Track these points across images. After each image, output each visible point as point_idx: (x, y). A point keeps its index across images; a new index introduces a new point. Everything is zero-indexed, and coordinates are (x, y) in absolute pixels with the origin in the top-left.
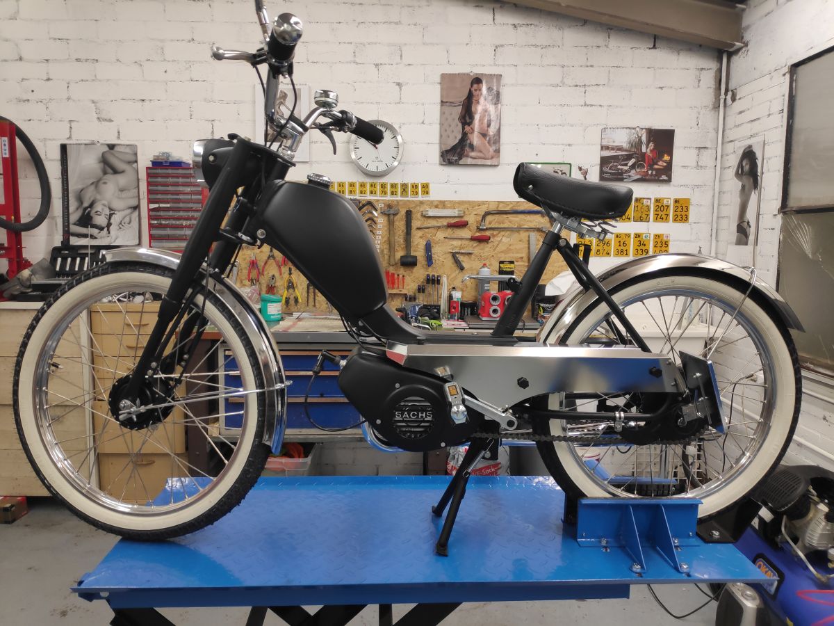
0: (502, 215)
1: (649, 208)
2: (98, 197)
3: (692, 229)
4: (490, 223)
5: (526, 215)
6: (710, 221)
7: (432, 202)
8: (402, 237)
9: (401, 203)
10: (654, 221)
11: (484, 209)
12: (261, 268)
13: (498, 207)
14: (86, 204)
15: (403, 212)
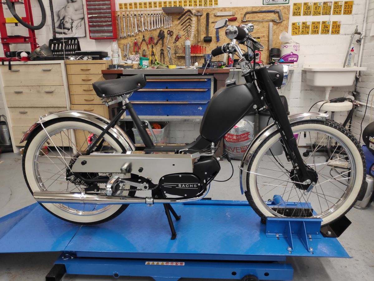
0: (254, 14)
1: (330, 7)
2: (66, 14)
3: (353, 18)
4: (248, 18)
5: (266, 13)
6: (364, 13)
7: (219, 8)
8: (204, 27)
9: (204, 10)
10: (333, 14)
11: (245, 11)
12: (139, 46)
13: (252, 9)
14: (61, 18)
15: (205, 15)
